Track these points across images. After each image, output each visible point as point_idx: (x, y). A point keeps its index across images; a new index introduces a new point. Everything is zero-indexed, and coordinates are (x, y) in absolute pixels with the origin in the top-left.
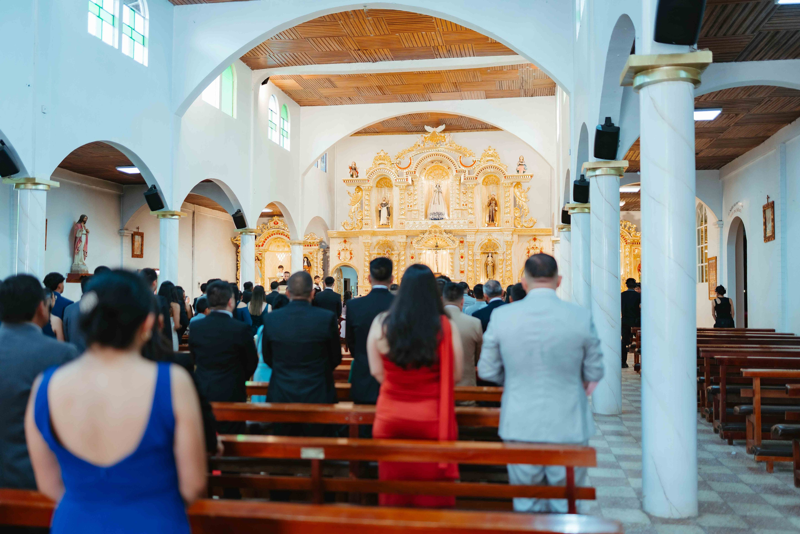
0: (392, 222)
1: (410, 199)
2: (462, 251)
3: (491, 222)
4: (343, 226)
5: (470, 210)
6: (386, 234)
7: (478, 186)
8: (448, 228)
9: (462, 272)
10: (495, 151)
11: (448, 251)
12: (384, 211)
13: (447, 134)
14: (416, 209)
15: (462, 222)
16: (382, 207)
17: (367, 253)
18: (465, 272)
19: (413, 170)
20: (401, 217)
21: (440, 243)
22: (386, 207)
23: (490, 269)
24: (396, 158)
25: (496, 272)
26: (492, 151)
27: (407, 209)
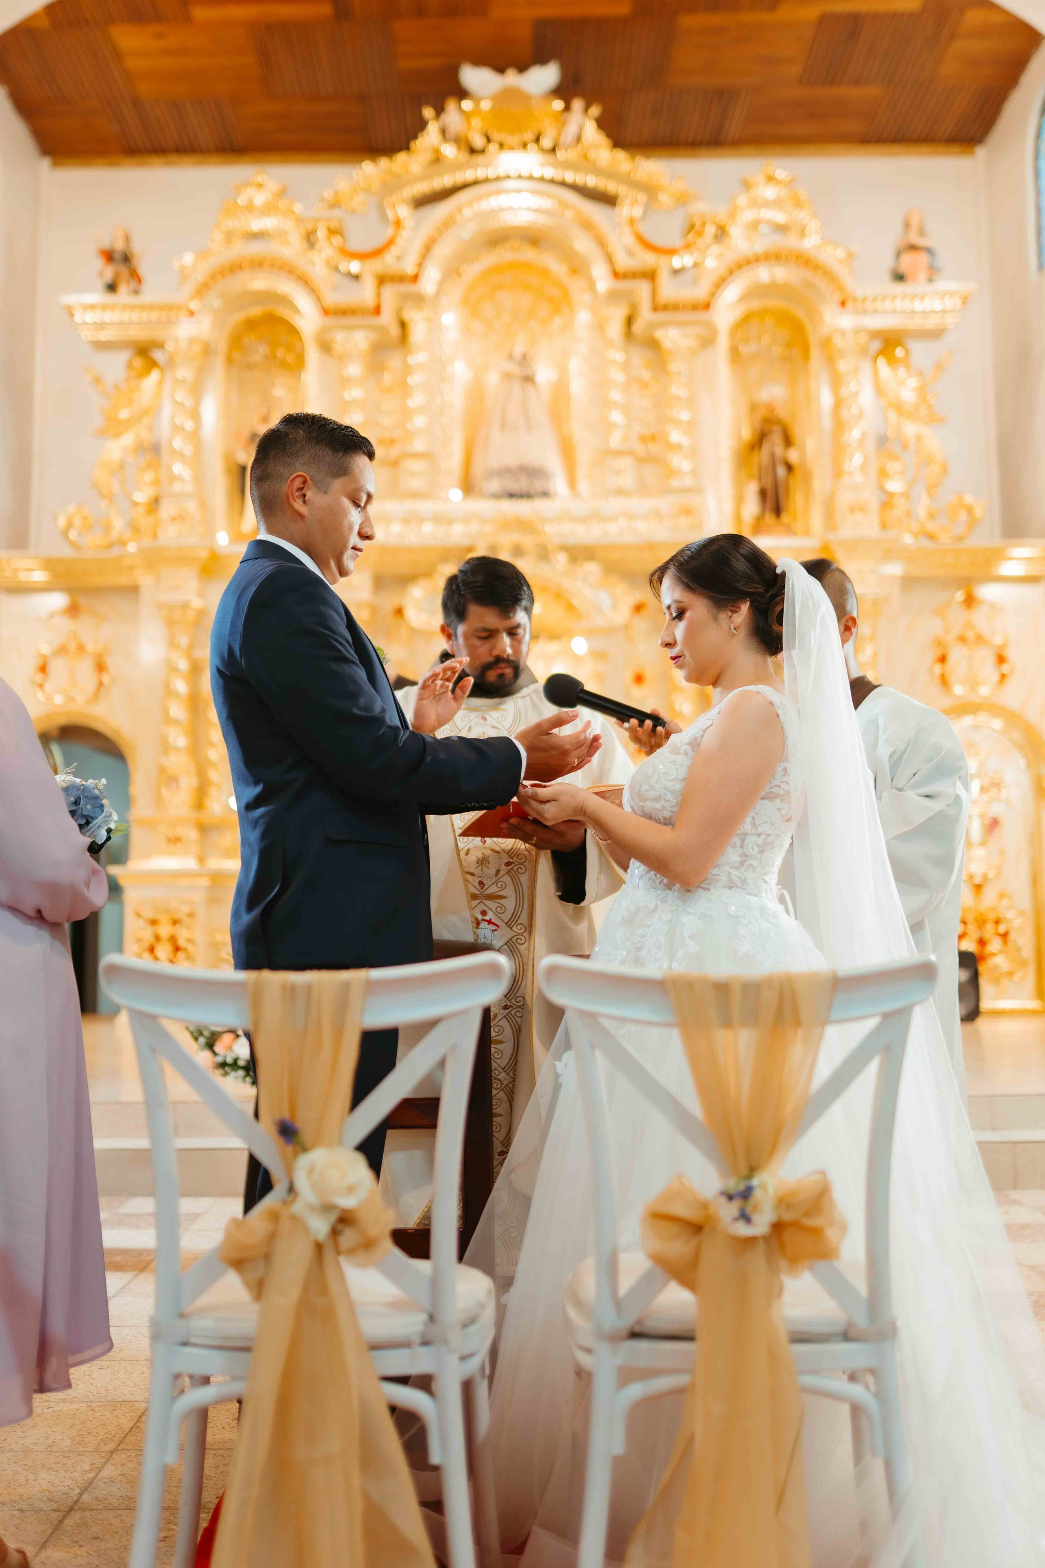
1: (388, 408)
3: (767, 517)
4: (65, 533)
5: (677, 459)
7: (712, 350)
14: (415, 450)
17: (178, 660)
19: (408, 267)
24: (327, 205)
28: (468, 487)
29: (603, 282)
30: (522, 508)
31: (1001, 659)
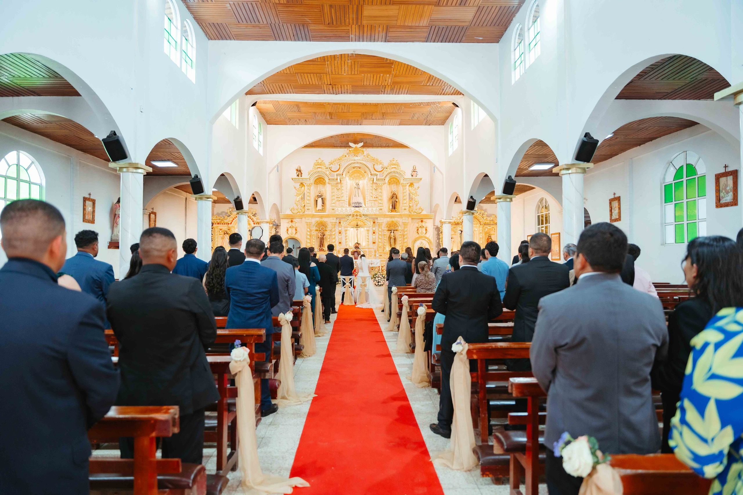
0: (325, 208)
1: (338, 193)
2: (374, 229)
3: (393, 209)
4: (291, 210)
5: (380, 201)
6: (322, 217)
7: (385, 185)
8: (366, 213)
9: (374, 243)
10: (397, 162)
11: (365, 228)
12: (320, 201)
13: (364, 149)
14: (342, 199)
15: (374, 209)
16: (318, 198)
17: (309, 230)
18: (376, 243)
19: (341, 173)
20: (332, 205)
21: (359, 223)
22: (321, 198)
23: (392, 241)
24: (329, 164)
25: (396, 243)
26: (395, 162)
27: (336, 199)
28: (349, 205)
29: (370, 175)
30: (357, 209)
31: (426, 230)
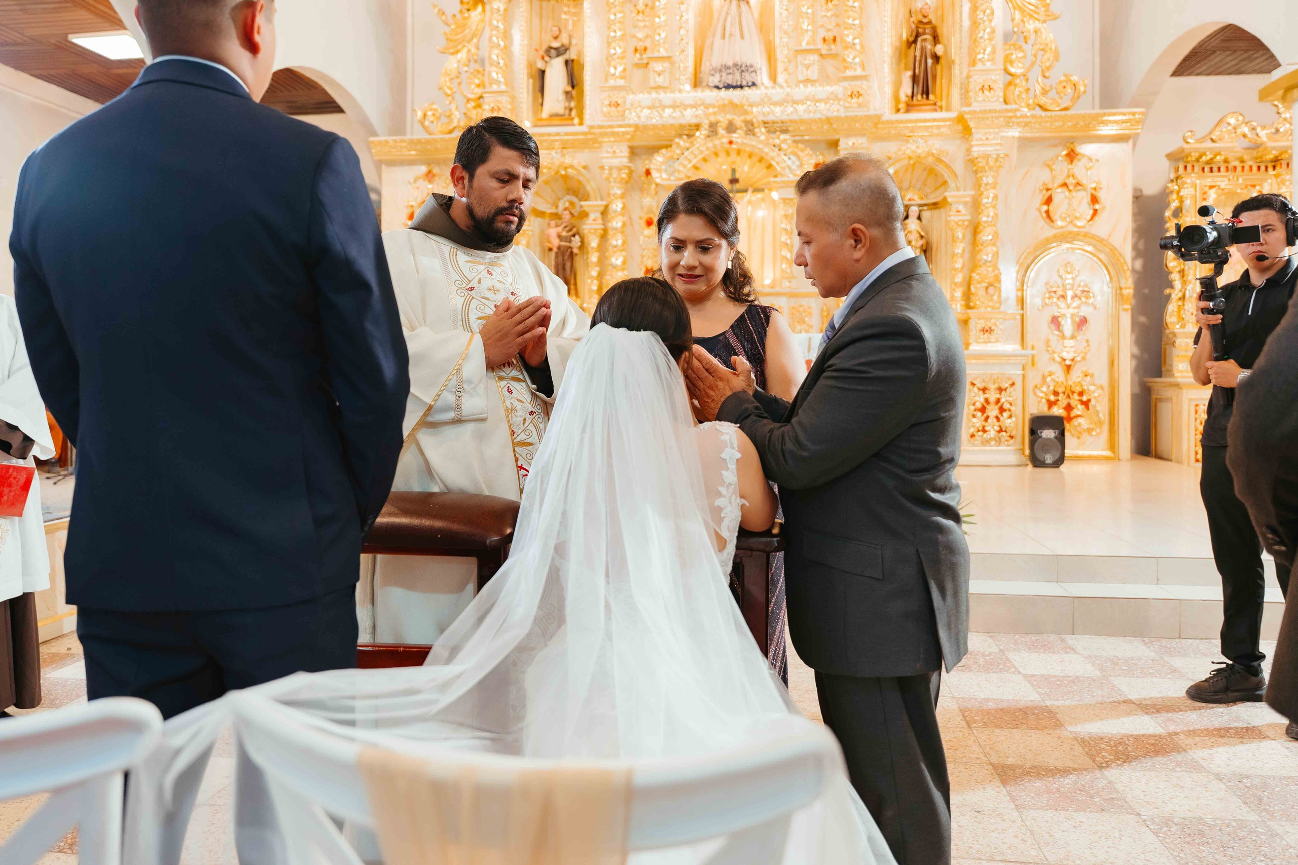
1: (642, 24)
3: (919, 97)
4: (422, 122)
5: (851, 56)
6: (563, 146)
8: (778, 113)
12: (555, 73)
14: (660, 55)
15: (822, 92)
16: (547, 58)
20: (612, 82)
22: (562, 59)
27: (631, 58)
31: (1094, 200)
